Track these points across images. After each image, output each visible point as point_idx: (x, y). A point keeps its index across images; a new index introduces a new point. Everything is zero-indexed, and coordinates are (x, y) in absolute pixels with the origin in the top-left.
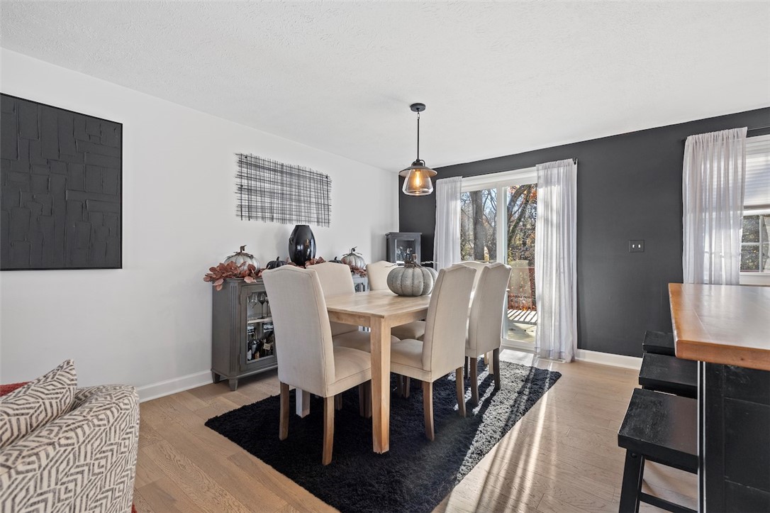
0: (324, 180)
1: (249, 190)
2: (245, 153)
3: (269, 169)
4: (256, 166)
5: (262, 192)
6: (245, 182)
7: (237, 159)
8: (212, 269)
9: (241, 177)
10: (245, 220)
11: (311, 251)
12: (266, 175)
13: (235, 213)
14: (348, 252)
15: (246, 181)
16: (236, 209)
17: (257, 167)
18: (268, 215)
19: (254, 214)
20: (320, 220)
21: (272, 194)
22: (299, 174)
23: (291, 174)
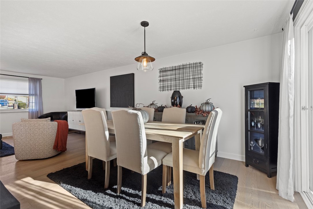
0: (197, 66)
1: (163, 81)
2: (161, 68)
3: (170, 70)
4: (165, 71)
5: (167, 80)
7: (159, 71)
9: (160, 77)
10: (162, 91)
11: (177, 102)
12: (169, 73)
13: (159, 90)
16: (159, 88)
18: (170, 88)
19: (164, 89)
21: (171, 80)
22: (183, 67)
23: (179, 69)
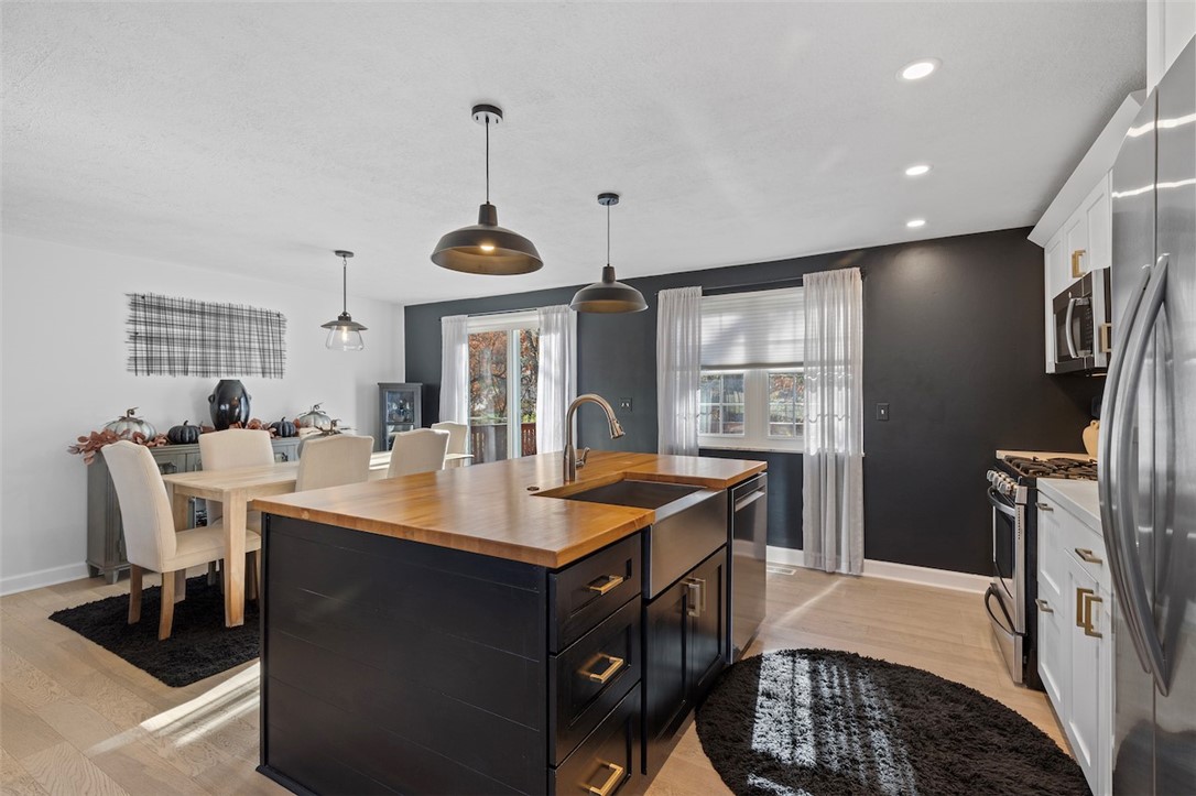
0: (272, 321)
1: (149, 339)
2: (141, 292)
3: (182, 311)
4: (158, 307)
5: (170, 340)
6: (141, 328)
7: (129, 300)
8: (82, 439)
9: (135, 322)
10: (142, 376)
11: (240, 411)
12: (177, 318)
13: (126, 367)
14: (308, 411)
15: (143, 327)
16: (128, 362)
17: (160, 308)
18: (179, 367)
19: (156, 368)
20: (267, 370)
21: (185, 341)
22: (231, 314)
23: (217, 315)
